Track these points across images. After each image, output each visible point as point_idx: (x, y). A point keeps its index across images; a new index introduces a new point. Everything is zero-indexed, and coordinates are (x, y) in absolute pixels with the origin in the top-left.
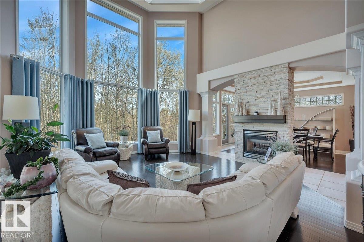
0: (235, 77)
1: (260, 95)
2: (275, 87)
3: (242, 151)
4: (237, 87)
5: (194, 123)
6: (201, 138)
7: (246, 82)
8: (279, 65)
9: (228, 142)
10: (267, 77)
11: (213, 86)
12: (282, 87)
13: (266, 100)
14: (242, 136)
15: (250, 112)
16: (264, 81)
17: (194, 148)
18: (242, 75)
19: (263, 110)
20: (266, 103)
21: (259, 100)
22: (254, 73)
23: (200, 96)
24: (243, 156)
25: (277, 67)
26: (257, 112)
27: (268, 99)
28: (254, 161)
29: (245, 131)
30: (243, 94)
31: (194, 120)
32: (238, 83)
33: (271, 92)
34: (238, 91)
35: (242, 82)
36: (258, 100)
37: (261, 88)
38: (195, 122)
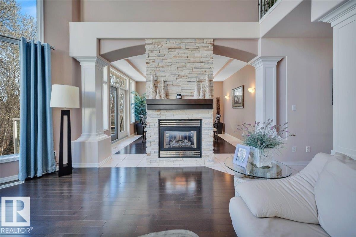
0: (147, 42)
1: (182, 73)
2: (199, 64)
3: (158, 150)
4: (150, 58)
5: (66, 112)
6: (80, 139)
7: (162, 52)
8: (203, 39)
9: (117, 138)
10: (190, 51)
11: (107, 48)
12: (207, 66)
13: (189, 80)
14: (158, 129)
15: (170, 95)
16: (186, 55)
17: (65, 161)
18: (158, 42)
19: (186, 93)
20: (190, 83)
21: (181, 79)
22: (174, 42)
23: (76, 62)
24: (159, 157)
25: (201, 41)
26: (180, 95)
27: (192, 80)
28: (174, 161)
29: (161, 121)
30: (158, 69)
31: (65, 106)
32: (152, 52)
33: (195, 70)
34: (151, 63)
35: (157, 52)
36: (179, 80)
37: (184, 64)
38: (69, 111)
